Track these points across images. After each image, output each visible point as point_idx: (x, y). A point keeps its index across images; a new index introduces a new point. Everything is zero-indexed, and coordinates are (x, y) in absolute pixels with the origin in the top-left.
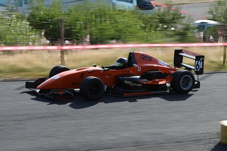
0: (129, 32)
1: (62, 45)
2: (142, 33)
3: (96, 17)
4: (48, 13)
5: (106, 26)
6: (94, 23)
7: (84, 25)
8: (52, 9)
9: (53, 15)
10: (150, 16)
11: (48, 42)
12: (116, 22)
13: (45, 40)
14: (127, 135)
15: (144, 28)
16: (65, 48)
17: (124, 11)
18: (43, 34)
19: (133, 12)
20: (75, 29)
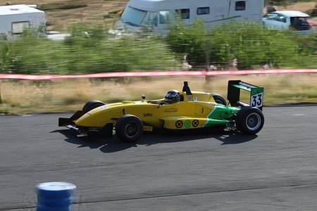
0: (282, 56)
1: (207, 70)
2: (297, 57)
3: (243, 38)
4: (188, 34)
5: (256, 49)
6: (241, 45)
7: (230, 48)
8: (192, 29)
9: (194, 36)
10: (307, 37)
11: (190, 66)
12: (268, 44)
13: (186, 65)
14: (282, 173)
15: (300, 51)
16: (210, 73)
17: (276, 31)
18: (185, 57)
19: (287, 33)
20: (219, 52)
